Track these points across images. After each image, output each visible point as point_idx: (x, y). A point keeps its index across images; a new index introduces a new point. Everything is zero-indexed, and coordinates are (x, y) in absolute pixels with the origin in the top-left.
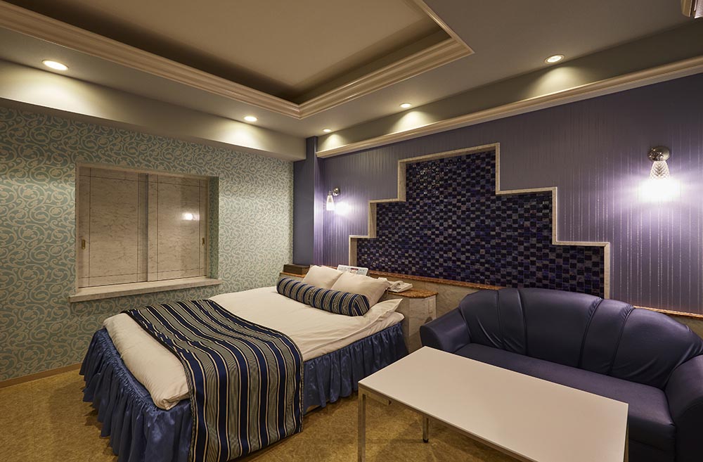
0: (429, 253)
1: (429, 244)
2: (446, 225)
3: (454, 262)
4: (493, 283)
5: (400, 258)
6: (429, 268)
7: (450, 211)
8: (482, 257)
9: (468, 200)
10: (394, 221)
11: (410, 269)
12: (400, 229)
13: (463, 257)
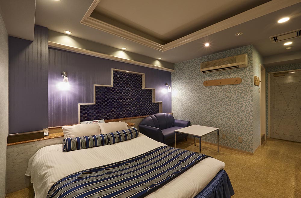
0: (121, 109)
1: (121, 105)
2: (127, 98)
3: (130, 111)
4: (140, 116)
5: (108, 112)
6: (121, 115)
7: (128, 92)
8: (138, 108)
9: (134, 89)
10: (104, 96)
11: (113, 116)
12: (108, 99)
13: (133, 109)
